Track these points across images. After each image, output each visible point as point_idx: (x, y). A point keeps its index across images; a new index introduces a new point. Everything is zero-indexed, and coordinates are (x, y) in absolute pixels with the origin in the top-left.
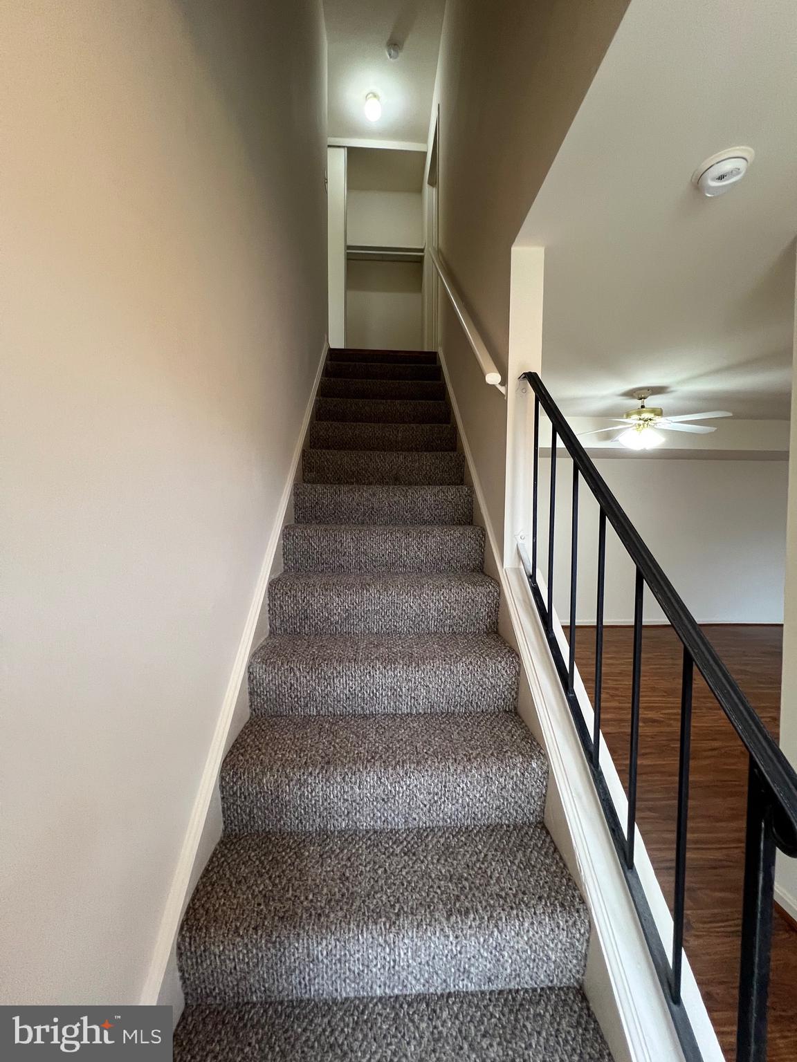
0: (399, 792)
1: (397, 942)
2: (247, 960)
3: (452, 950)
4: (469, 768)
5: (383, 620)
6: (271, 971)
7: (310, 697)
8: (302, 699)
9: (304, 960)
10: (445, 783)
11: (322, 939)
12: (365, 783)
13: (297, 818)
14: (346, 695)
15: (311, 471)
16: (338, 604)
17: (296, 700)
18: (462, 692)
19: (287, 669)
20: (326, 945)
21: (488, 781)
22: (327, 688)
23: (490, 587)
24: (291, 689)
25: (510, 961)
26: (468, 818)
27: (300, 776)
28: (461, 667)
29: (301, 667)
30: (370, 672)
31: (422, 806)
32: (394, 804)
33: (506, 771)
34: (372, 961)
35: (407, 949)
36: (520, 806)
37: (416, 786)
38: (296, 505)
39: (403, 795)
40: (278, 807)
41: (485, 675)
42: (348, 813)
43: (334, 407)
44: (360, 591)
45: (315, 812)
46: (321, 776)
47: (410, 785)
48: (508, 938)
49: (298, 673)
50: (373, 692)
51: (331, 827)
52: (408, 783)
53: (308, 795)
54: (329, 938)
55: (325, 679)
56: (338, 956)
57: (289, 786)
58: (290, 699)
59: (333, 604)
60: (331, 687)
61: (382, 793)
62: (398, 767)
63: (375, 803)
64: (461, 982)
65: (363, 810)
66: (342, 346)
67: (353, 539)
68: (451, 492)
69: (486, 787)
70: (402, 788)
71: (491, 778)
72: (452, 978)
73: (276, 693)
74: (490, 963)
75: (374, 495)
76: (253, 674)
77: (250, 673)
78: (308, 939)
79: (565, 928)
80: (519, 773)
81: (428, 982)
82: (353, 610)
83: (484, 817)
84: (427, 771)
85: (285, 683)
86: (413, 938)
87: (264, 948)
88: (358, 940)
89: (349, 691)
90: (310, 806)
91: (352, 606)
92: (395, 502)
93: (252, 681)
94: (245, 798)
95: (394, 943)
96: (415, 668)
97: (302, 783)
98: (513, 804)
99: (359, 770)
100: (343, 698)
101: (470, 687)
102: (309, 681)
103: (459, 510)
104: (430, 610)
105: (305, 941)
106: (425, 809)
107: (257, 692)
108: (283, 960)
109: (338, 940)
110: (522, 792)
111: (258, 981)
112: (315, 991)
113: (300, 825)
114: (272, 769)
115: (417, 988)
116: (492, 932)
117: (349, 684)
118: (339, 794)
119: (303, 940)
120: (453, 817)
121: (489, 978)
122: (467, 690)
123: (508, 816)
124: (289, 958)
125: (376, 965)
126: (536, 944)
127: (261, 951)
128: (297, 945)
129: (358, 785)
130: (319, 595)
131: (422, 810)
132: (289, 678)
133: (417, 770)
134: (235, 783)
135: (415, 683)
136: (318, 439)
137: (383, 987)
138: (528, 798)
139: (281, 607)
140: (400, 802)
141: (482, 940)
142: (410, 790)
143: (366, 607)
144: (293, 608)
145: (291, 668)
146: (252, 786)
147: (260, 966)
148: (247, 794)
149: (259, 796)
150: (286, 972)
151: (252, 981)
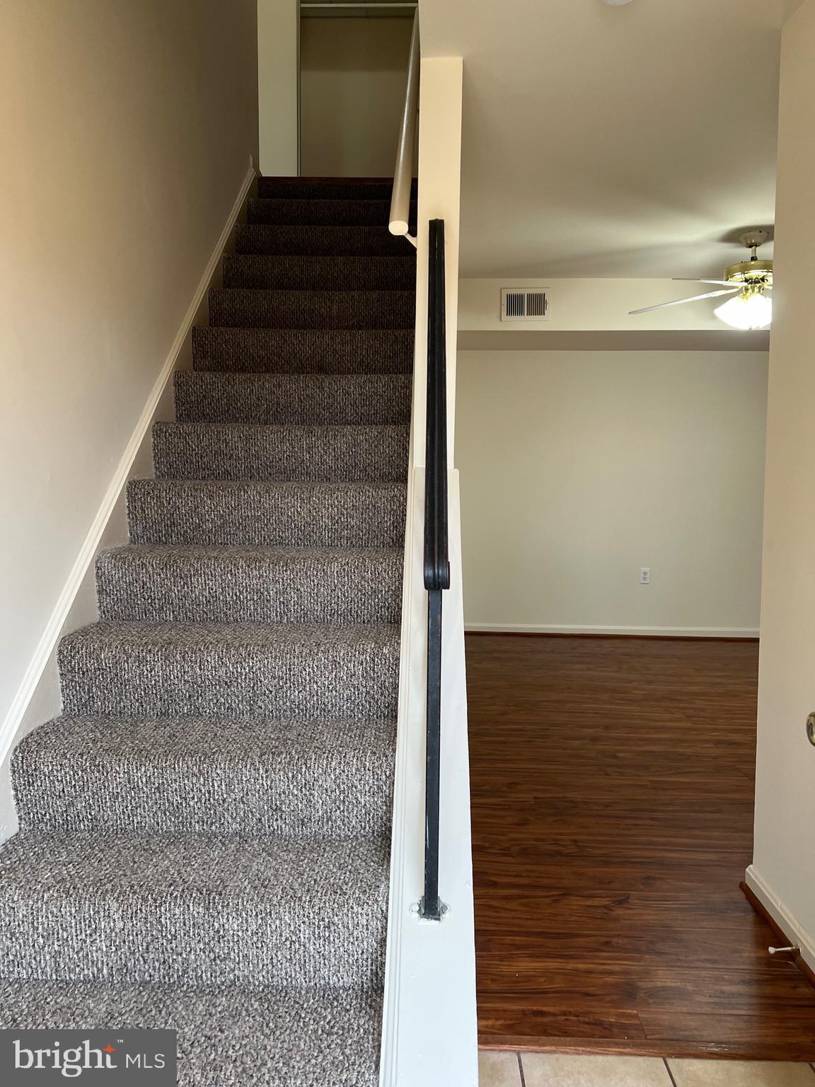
0: (241, 673)
1: (210, 772)
2: (73, 783)
3: (262, 784)
4: (315, 651)
5: (266, 529)
6: (96, 797)
7: (165, 598)
8: (157, 601)
9: (126, 785)
10: (290, 666)
11: (141, 765)
12: (206, 663)
13: (138, 700)
14: (206, 597)
15: (204, 357)
16: (211, 508)
17: (149, 601)
18: (338, 597)
19: (139, 564)
20: (145, 772)
21: (336, 666)
22: (184, 588)
23: (396, 490)
24: (143, 588)
25: (321, 802)
26: (317, 709)
27: (139, 653)
28: (335, 567)
29: (154, 563)
30: (231, 570)
31: (267, 692)
32: (237, 688)
33: (355, 656)
34: (189, 793)
35: (221, 780)
36: (374, 698)
37: (260, 669)
38: (177, 398)
39: (246, 678)
40: (117, 686)
41: (363, 577)
42: (190, 696)
43: (249, 267)
44: (237, 492)
45: (156, 694)
46: (160, 654)
47: (253, 667)
48: (316, 775)
49: (150, 569)
50: (236, 595)
51: (172, 712)
52: (251, 664)
53: (147, 675)
54: (147, 764)
55: (181, 578)
56: (157, 785)
57: (128, 663)
58: (143, 600)
59: (204, 507)
60: (188, 588)
61: (224, 675)
62: (241, 648)
63: (218, 687)
64: (275, 823)
65: (205, 694)
66: (292, 172)
67: (240, 437)
68: (381, 383)
69: (334, 674)
70: (245, 669)
71: (339, 663)
72: (266, 817)
73: (127, 593)
74: (301, 802)
75: (280, 386)
76: (101, 569)
77: (98, 568)
78: (128, 765)
79: (371, 769)
80: (368, 658)
81: (244, 821)
82: (229, 515)
83: (334, 709)
84: (271, 652)
85: (137, 581)
86: (225, 769)
87: (89, 771)
88: (174, 768)
89: (210, 593)
90: (150, 687)
91: (227, 510)
92: (308, 396)
93: (101, 577)
94: (83, 674)
95: (208, 772)
96: (283, 567)
97: (141, 661)
98: (364, 694)
99: (200, 650)
100: (202, 601)
101: (348, 592)
102: (164, 580)
103: (394, 406)
104: (322, 516)
105: (126, 766)
106: (270, 696)
107: (106, 591)
108: (107, 785)
109: (156, 767)
110: (374, 680)
111: (85, 807)
112: (138, 823)
113: (140, 708)
114: (110, 645)
115: (234, 826)
116: (301, 768)
117: (209, 584)
118: (179, 674)
119: (124, 765)
120: (301, 707)
121: (303, 821)
122: (344, 596)
123: (360, 708)
124: (112, 783)
125: (193, 798)
126: (344, 783)
127: (85, 774)
128: (118, 769)
129: (198, 664)
130: (188, 496)
131: (268, 697)
132: (141, 575)
133: (261, 652)
134: (73, 657)
135: (284, 585)
136: (221, 314)
137: (201, 823)
138: (381, 688)
139: (143, 511)
140: (243, 684)
141: (290, 775)
142: (253, 673)
143: (244, 512)
144: (157, 512)
145: (143, 564)
146: (90, 662)
147: (86, 790)
148: (85, 670)
149: (98, 673)
150: (110, 799)
151: (79, 807)
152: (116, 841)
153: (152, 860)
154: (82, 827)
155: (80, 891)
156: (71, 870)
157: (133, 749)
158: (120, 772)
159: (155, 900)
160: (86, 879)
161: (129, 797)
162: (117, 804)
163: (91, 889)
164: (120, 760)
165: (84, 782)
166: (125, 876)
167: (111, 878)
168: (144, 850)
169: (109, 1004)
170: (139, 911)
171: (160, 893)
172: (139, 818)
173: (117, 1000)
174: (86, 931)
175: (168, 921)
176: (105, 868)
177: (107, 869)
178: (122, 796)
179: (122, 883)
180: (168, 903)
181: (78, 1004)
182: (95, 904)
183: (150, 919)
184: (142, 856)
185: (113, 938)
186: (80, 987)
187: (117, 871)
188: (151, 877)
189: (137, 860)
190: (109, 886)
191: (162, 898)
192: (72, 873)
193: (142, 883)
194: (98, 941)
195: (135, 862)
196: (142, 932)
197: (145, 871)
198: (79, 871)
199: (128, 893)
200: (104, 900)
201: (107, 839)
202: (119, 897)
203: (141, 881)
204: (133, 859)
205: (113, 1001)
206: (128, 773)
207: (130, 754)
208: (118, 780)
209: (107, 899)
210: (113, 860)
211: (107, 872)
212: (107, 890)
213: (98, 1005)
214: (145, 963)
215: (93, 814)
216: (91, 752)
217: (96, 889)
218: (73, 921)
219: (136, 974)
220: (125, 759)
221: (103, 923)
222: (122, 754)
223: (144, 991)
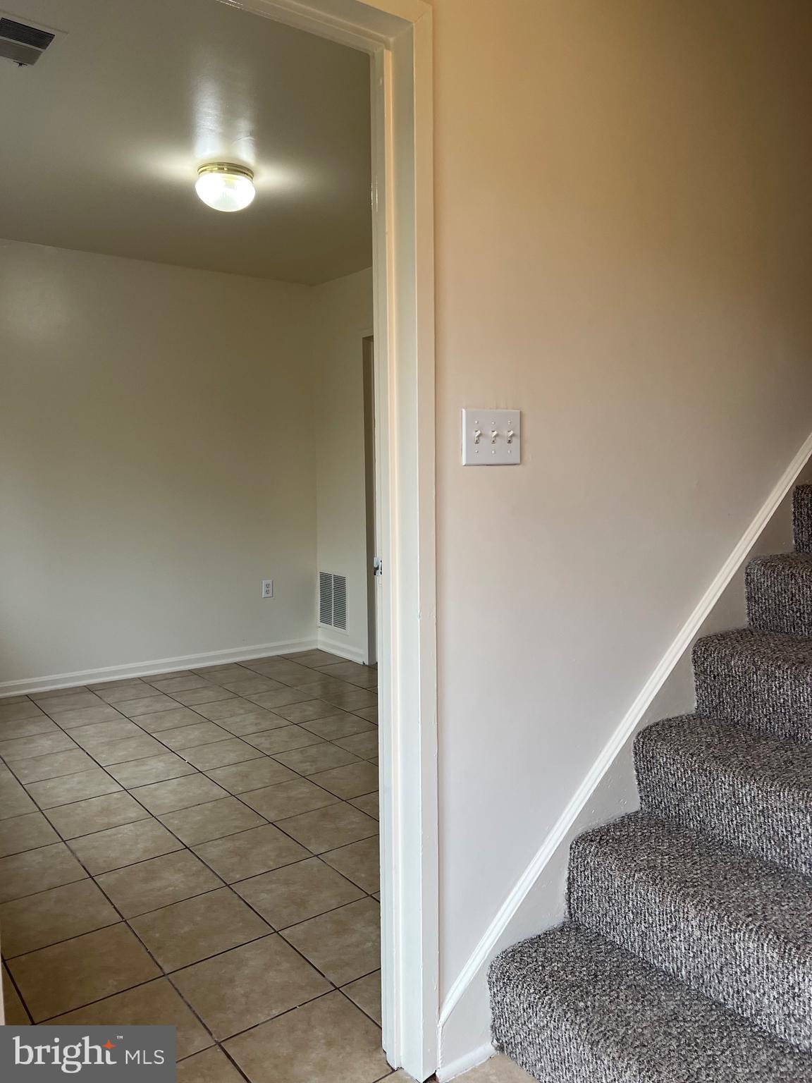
6: (704, 800)
8: (806, 616)
9: (731, 798)
11: (745, 782)
13: (766, 716)
17: (798, 614)
19: (788, 575)
20: (749, 790)
27: (768, 667)
34: (795, 828)
40: (746, 697)
45: (785, 714)
46: (789, 672)
53: (775, 691)
54: (752, 783)
56: (761, 808)
57: (757, 675)
58: (791, 612)
73: (775, 603)
77: (748, 574)
78: (733, 777)
85: (785, 592)
87: (697, 772)
88: (780, 796)
90: (779, 705)
94: (715, 677)
97: (770, 676)
105: (731, 779)
107: (755, 598)
108: (713, 791)
109: (761, 789)
111: (694, 807)
112: (743, 841)
114: (741, 654)
124: (718, 791)
125: (799, 835)
127: (694, 775)
128: (723, 779)
134: (706, 659)
146: (721, 667)
147: (695, 791)
148: (716, 674)
149: (728, 679)
150: (716, 807)
151: (689, 805)
152: (717, 851)
153: (743, 883)
154: (692, 825)
155: (665, 884)
156: (665, 861)
157: (741, 764)
158: (725, 783)
159: (731, 924)
160: (674, 876)
161: (734, 811)
162: (723, 814)
163: (675, 887)
164: (726, 771)
165: (693, 782)
166: (710, 887)
167: (696, 884)
168: (741, 870)
169: (678, 1005)
170: (714, 928)
171: (737, 919)
172: (744, 837)
173: (686, 1006)
174: (667, 925)
175: (742, 951)
176: (695, 872)
177: (697, 874)
178: (727, 808)
179: (705, 893)
180: (742, 932)
181: (652, 990)
182: (676, 902)
183: (724, 940)
184: (735, 875)
185: (692, 944)
186: (660, 976)
187: (705, 879)
188: (734, 899)
189: (728, 877)
190: (691, 891)
191: (737, 924)
192: (665, 864)
193: (722, 901)
194: (678, 939)
195: (726, 879)
196: (716, 949)
197: (731, 891)
198: (671, 865)
199: (706, 904)
200: (684, 902)
201: (710, 846)
202: (697, 905)
203: (723, 899)
204: (726, 875)
205: (683, 1004)
206: (733, 786)
207: (737, 768)
208: (724, 790)
209: (687, 902)
210: (706, 868)
211: (695, 876)
212: (688, 893)
213: (668, 1000)
214: (719, 983)
215: (701, 816)
216: (702, 755)
217: (679, 888)
218: (657, 909)
219: (712, 990)
220: (731, 771)
221: (682, 924)
222: (729, 766)
223: (715, 1011)
